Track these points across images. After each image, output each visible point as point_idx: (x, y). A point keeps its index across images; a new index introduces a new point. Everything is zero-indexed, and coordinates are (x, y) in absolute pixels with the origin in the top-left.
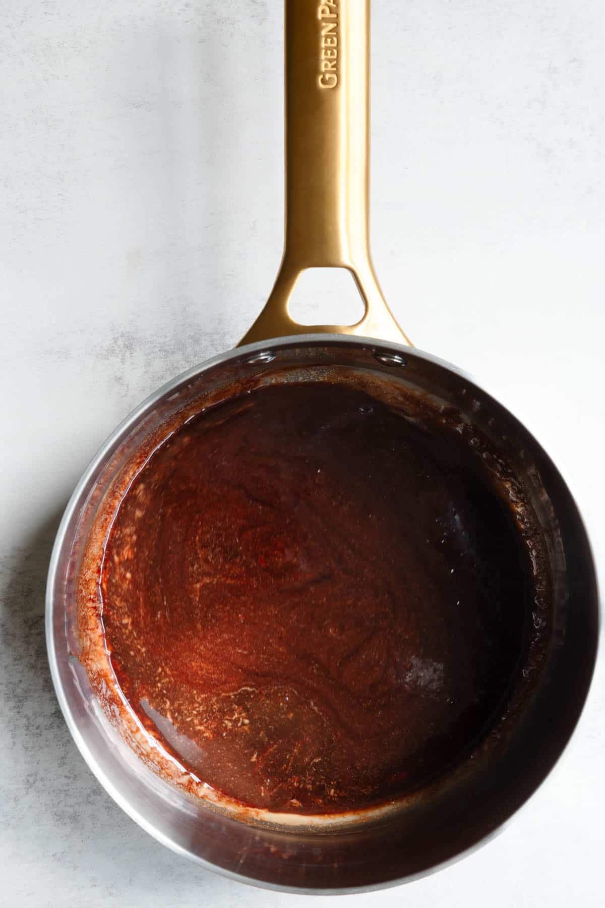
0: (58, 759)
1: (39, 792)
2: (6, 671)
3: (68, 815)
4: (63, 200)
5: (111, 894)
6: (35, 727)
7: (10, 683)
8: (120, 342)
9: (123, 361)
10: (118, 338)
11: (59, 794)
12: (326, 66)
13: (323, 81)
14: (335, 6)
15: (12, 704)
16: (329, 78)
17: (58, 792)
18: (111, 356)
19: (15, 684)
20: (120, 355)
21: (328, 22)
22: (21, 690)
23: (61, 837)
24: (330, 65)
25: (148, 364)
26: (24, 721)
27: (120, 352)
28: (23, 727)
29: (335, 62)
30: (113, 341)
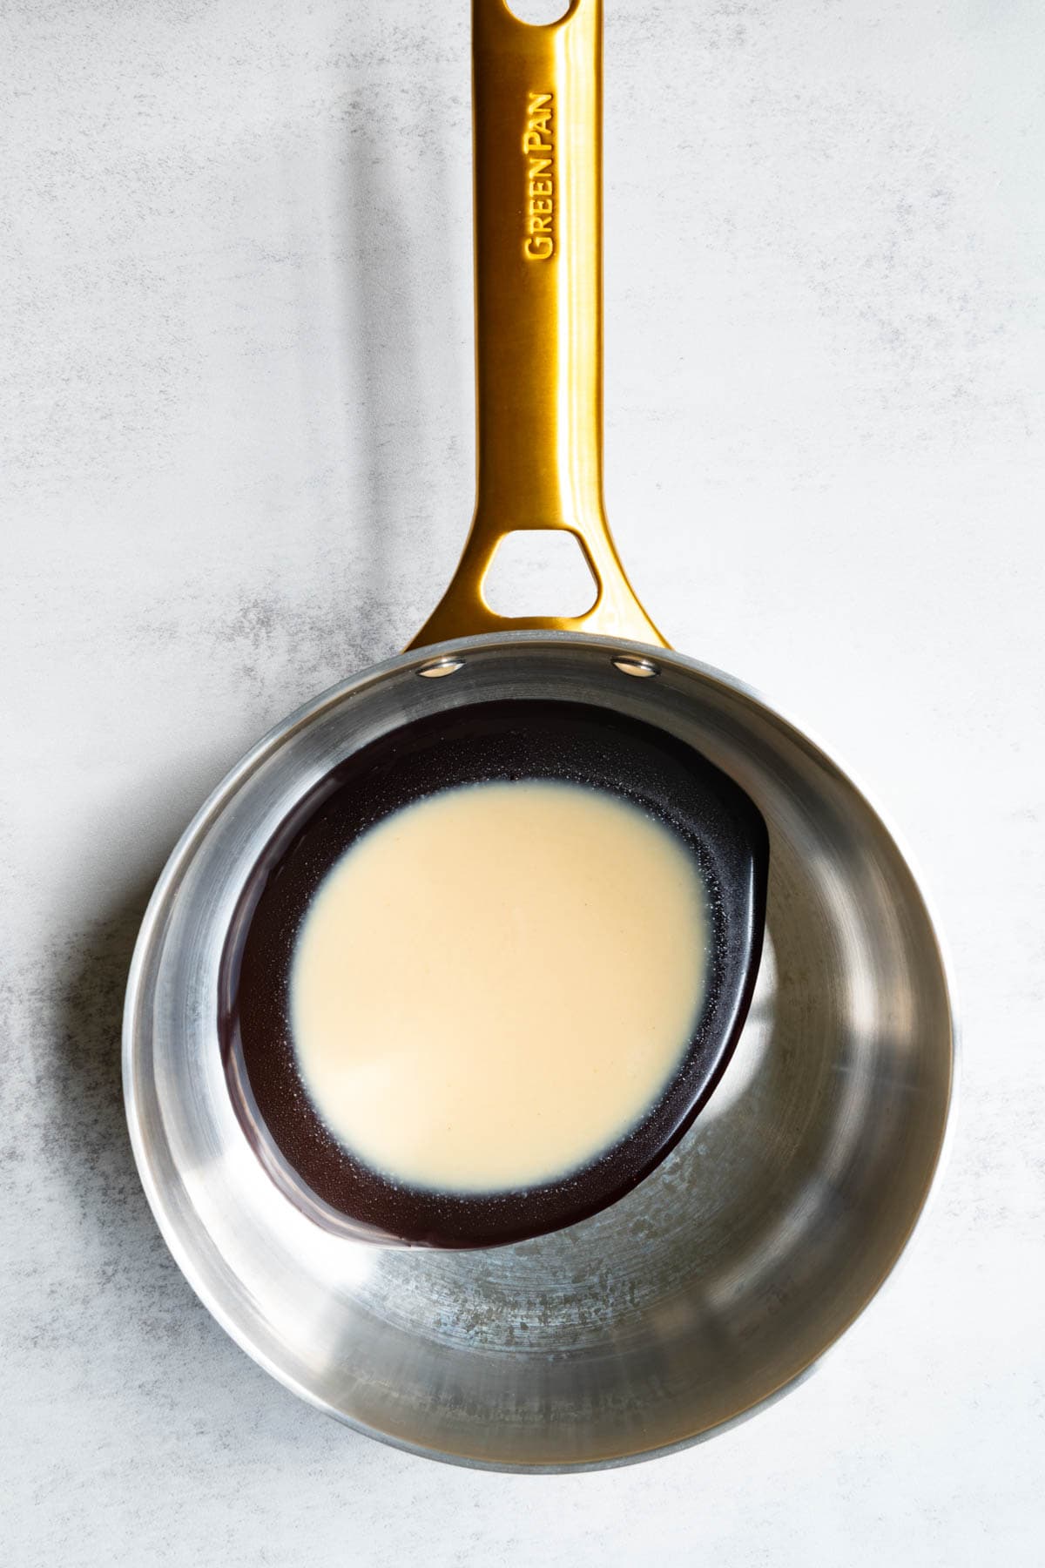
0: (152, 1239)
1: (120, 1289)
2: (74, 1105)
3: (164, 1324)
4: (166, 399)
5: (226, 1446)
6: (117, 1190)
7: (80, 1123)
8: (252, 616)
9: (256, 644)
10: (248, 608)
11: (151, 1292)
12: (536, 225)
13: (533, 249)
14: (548, 132)
15: (83, 1155)
16: (541, 244)
17: (150, 1289)
18: (239, 636)
19: (87, 1126)
20: (252, 636)
21: (538, 158)
22: (96, 1135)
23: (153, 1359)
24: (542, 223)
25: (293, 649)
26: (100, 1182)
27: (251, 630)
28: (99, 1190)
29: (550, 219)
30: (241, 613)
